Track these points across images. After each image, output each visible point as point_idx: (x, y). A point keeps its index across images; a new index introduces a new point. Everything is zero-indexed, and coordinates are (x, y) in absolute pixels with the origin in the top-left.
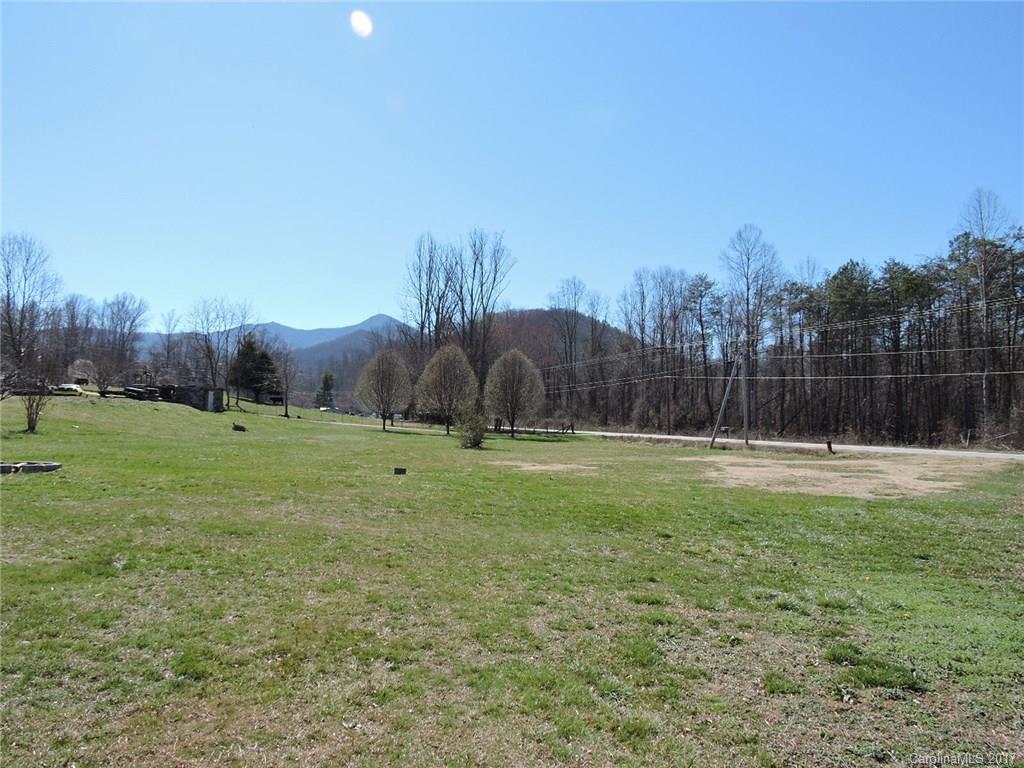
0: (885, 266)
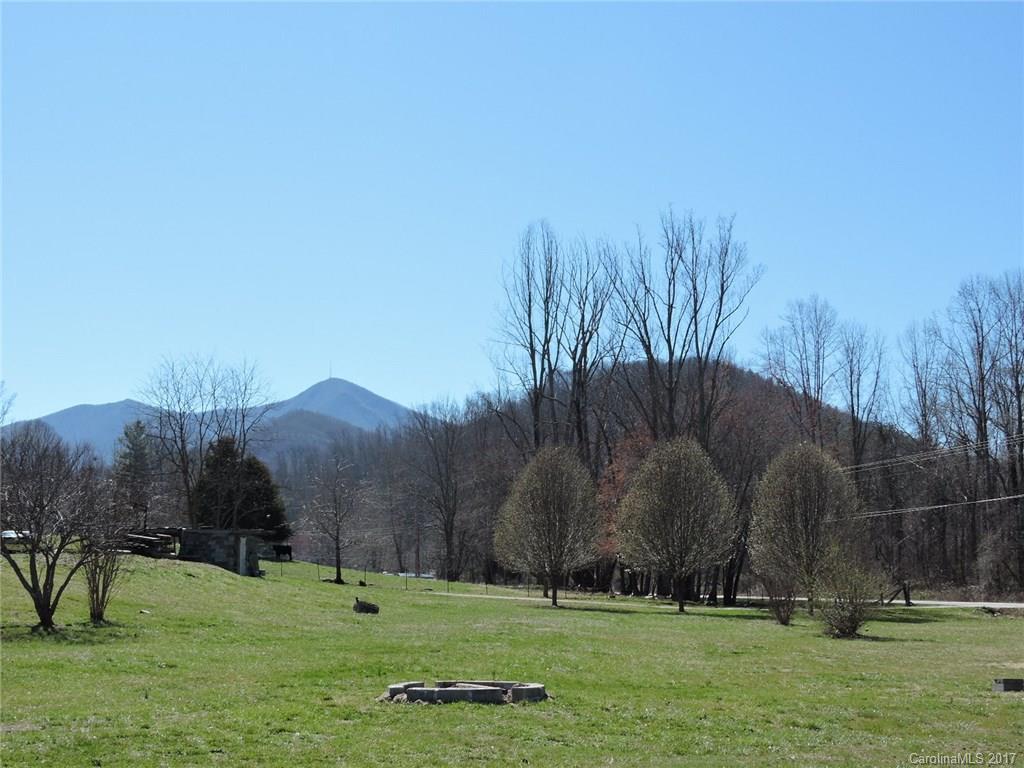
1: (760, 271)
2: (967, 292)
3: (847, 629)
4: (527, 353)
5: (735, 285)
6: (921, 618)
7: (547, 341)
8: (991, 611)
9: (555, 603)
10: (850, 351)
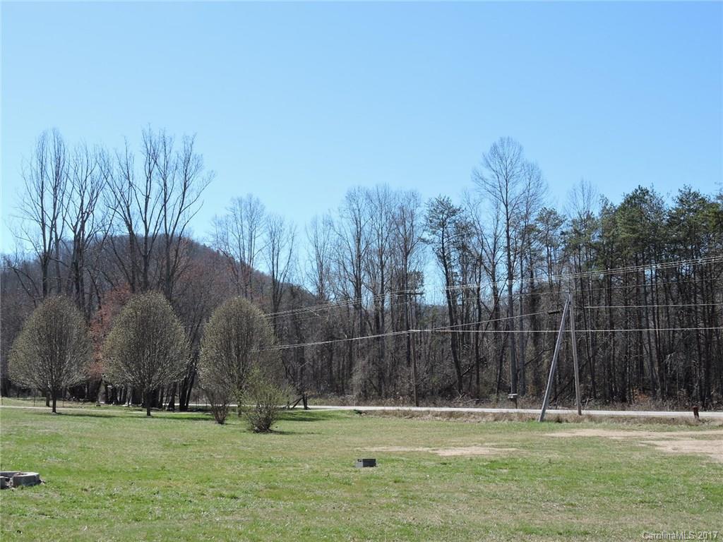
0: (679, 194)
1: (212, 175)
2: (351, 198)
3: (264, 426)
4: (39, 226)
5: (194, 184)
6: (313, 418)
7: (55, 218)
8: (360, 412)
9: (54, 410)
10: (272, 234)
